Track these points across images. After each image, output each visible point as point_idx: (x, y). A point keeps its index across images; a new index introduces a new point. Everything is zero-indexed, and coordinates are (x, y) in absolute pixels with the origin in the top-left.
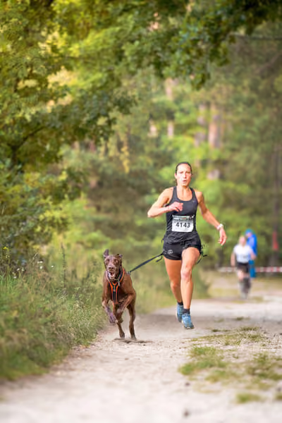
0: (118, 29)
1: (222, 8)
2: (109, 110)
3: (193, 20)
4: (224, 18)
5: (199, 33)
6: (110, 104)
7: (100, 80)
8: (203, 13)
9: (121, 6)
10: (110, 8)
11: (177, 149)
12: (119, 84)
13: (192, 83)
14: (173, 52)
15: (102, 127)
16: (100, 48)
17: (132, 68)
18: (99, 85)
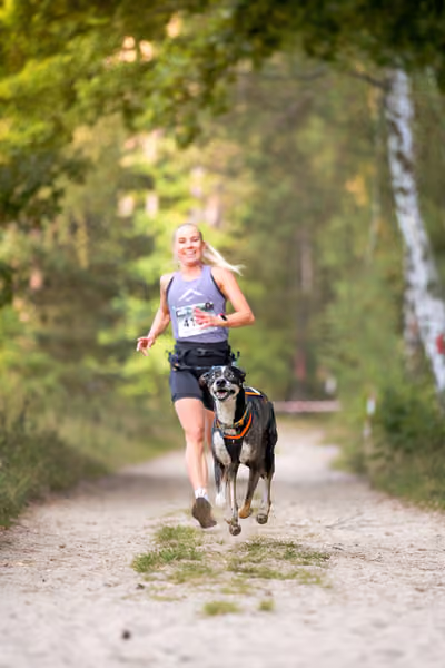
0: (67, 59)
1: (216, 33)
2: (55, 176)
3: (176, 48)
4: (220, 48)
5: (186, 68)
6: (55, 168)
7: (42, 133)
8: (191, 38)
9: (71, 25)
10: (55, 28)
11: (159, 232)
12: (70, 139)
13: (178, 138)
14: (148, 93)
15: (44, 202)
16: (41, 86)
17: (90, 115)
18: (41, 139)
